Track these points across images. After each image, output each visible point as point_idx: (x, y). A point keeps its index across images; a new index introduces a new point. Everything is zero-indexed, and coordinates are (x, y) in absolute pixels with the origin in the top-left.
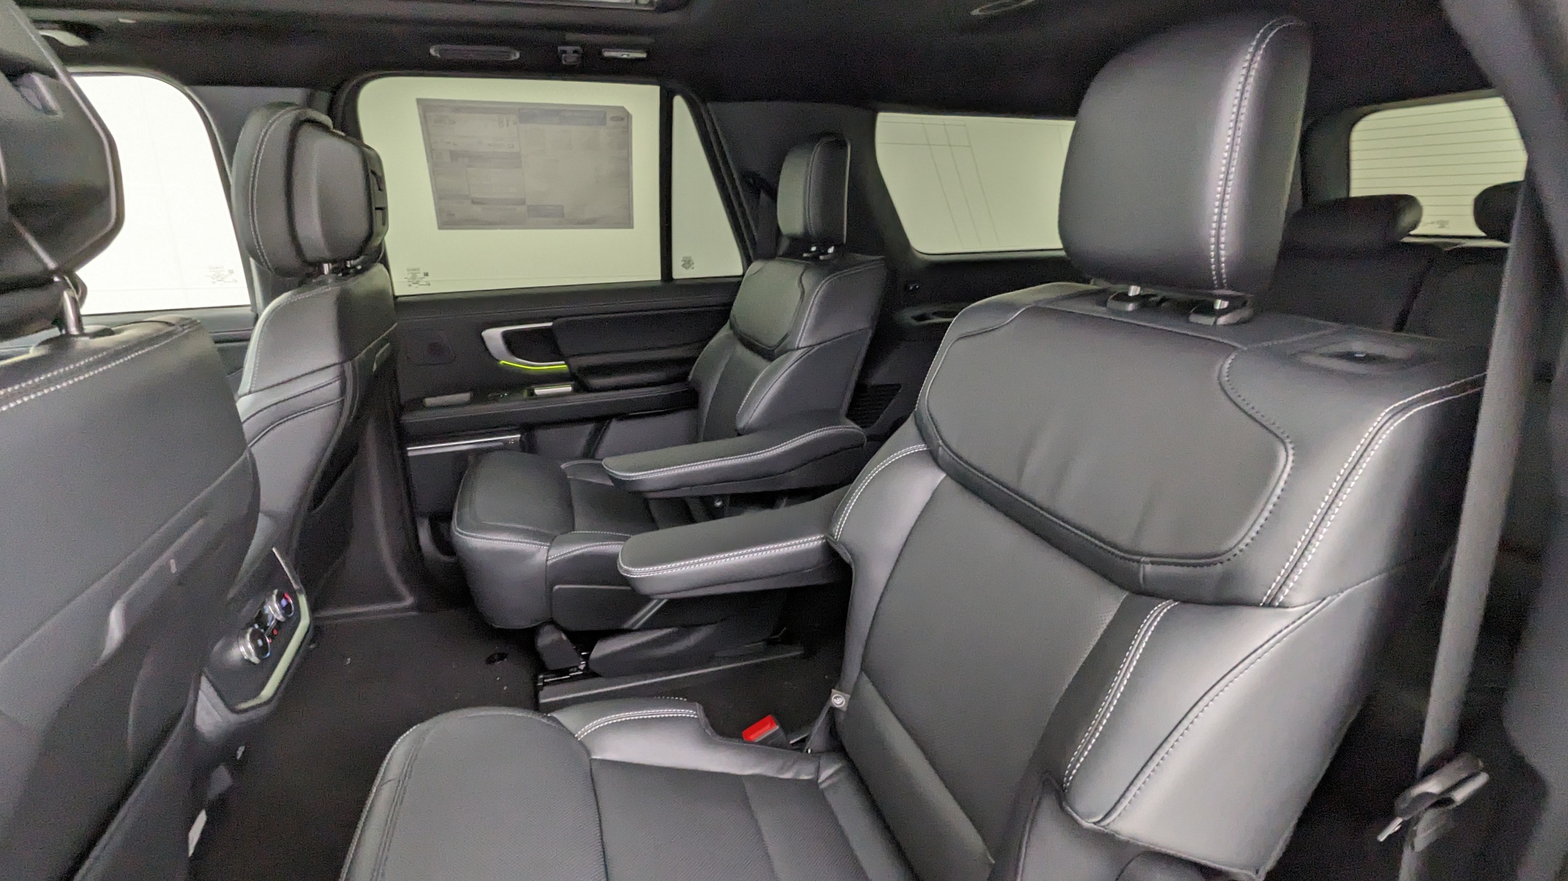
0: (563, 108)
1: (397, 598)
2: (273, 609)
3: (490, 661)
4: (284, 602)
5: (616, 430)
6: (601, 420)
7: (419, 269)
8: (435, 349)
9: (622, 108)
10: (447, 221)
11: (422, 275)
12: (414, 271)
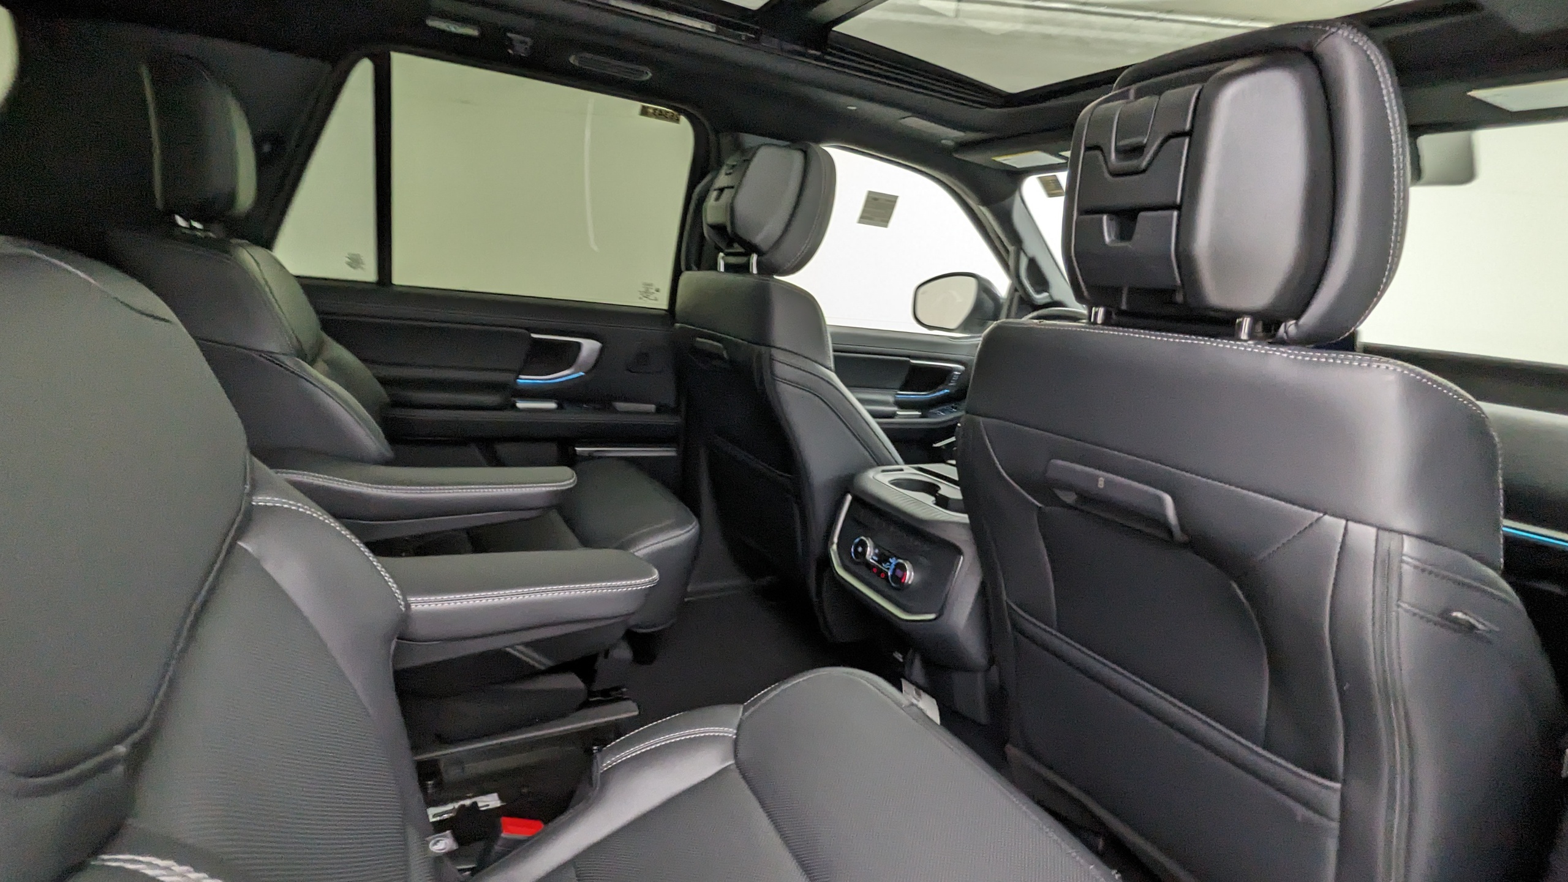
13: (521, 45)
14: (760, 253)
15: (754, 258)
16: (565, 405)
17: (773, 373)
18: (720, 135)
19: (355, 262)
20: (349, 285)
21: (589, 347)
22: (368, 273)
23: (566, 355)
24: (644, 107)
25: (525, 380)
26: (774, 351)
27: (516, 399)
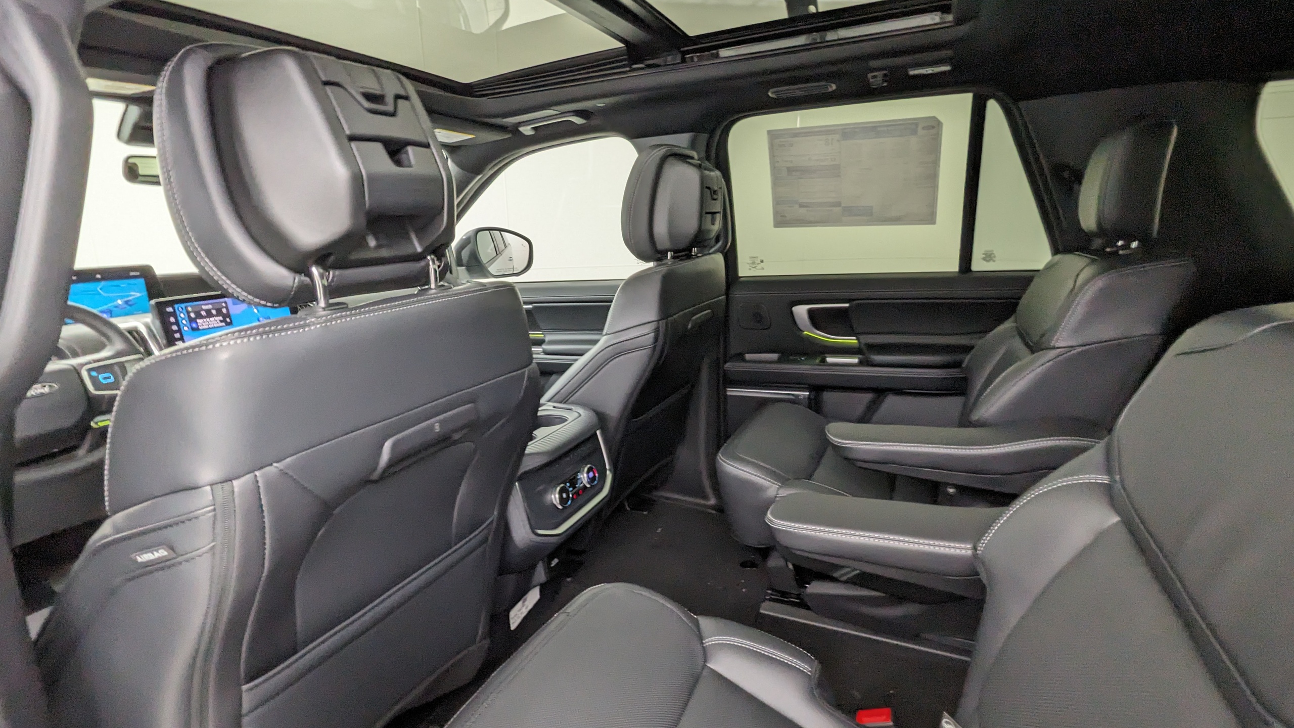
0: (878, 124)
1: (705, 497)
2: (584, 477)
3: (744, 565)
4: (591, 474)
5: (891, 402)
6: (880, 391)
7: (757, 257)
8: (758, 318)
9: (934, 117)
10: (781, 221)
11: (758, 261)
12: (753, 258)
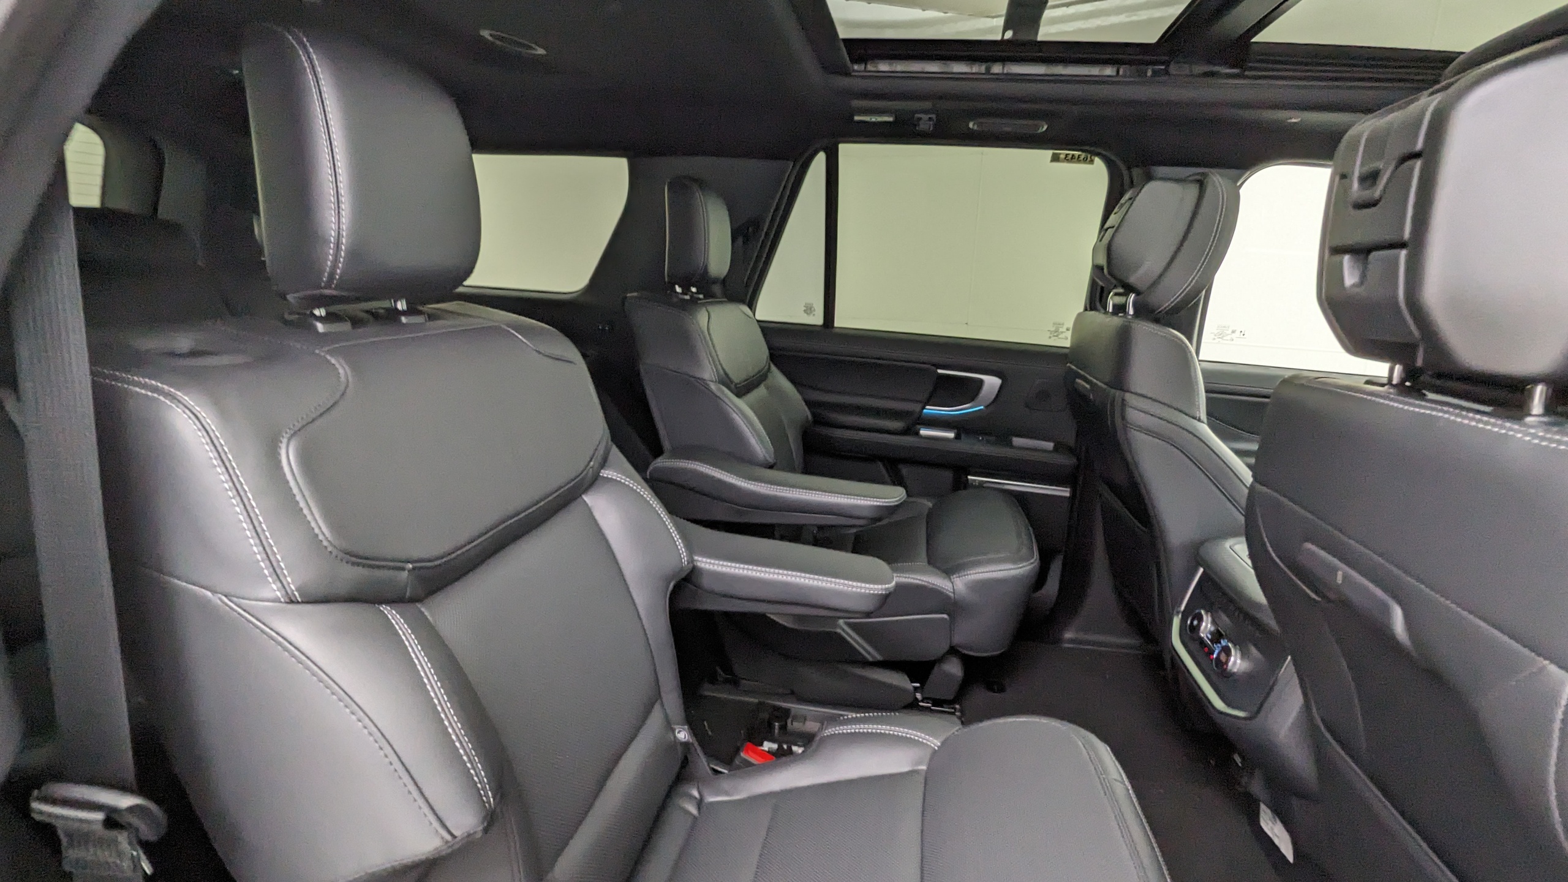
13: (926, 123)
14: (1138, 293)
15: (1132, 296)
16: (963, 436)
17: (1123, 418)
18: (1132, 170)
19: (809, 310)
20: (802, 327)
21: (991, 383)
22: (817, 319)
23: (969, 390)
24: (1054, 154)
25: (930, 410)
26: (1128, 396)
27: (918, 426)
